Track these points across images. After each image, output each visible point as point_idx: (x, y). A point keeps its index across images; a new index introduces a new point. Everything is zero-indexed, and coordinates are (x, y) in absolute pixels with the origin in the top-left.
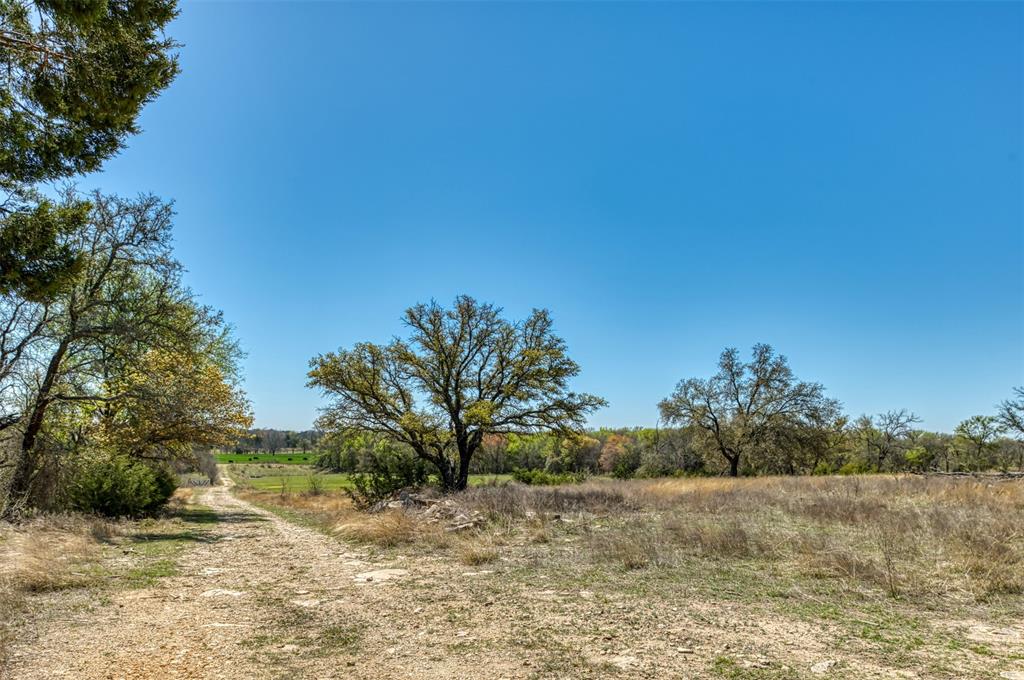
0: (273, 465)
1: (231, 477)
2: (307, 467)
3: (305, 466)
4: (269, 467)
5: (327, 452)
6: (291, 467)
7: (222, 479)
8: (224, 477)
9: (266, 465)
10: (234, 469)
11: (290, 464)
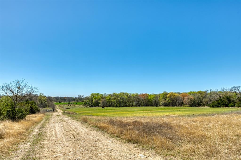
0: (72, 105)
1: (60, 109)
2: (82, 105)
3: (81, 105)
4: (70, 106)
5: (88, 101)
6: (77, 105)
7: (57, 109)
8: (58, 109)
9: (69, 105)
10: (60, 106)
11: (76, 105)
